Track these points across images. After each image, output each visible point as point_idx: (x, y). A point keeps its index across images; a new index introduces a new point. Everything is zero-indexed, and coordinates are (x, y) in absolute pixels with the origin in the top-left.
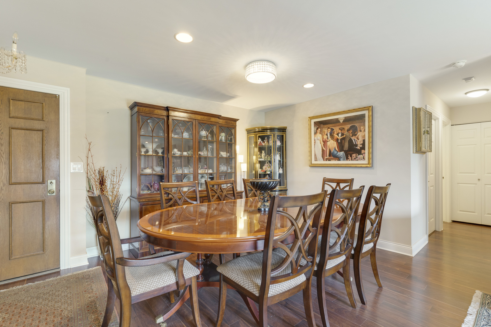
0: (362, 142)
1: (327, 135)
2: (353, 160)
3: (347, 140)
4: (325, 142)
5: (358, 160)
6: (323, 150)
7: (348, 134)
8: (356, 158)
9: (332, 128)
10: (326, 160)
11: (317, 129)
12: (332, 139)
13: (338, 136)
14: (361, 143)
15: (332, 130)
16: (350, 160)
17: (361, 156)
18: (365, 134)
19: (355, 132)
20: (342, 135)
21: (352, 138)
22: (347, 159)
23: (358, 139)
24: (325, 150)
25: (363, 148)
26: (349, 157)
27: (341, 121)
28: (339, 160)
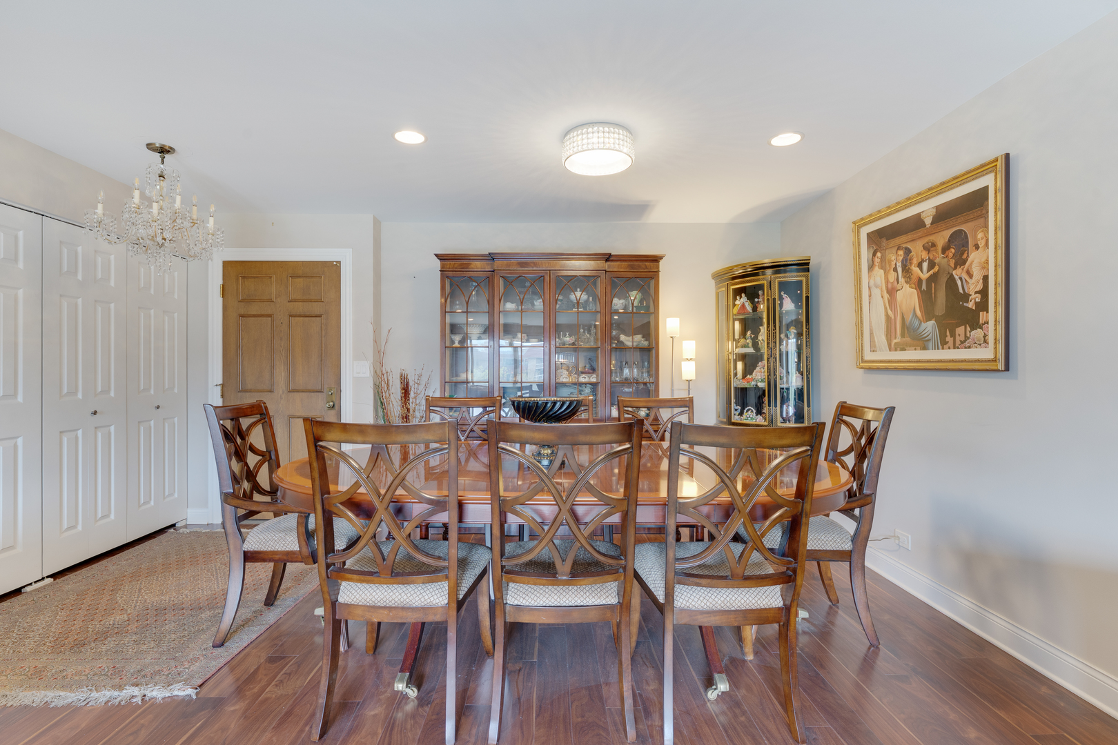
0: (980, 287)
1: (895, 270)
2: (958, 348)
3: (943, 280)
4: (892, 292)
5: (969, 347)
6: (888, 317)
7: (946, 260)
8: (965, 341)
9: (906, 248)
10: (896, 350)
11: (874, 255)
12: (907, 282)
13: (921, 270)
14: (977, 289)
15: (908, 251)
16: (949, 348)
17: (978, 333)
18: (988, 258)
19: (963, 254)
20: (932, 265)
21: (954, 273)
22: (944, 343)
23: (971, 276)
24: (893, 317)
25: (983, 306)
26: (949, 339)
27: (928, 221)
28: (925, 348)
